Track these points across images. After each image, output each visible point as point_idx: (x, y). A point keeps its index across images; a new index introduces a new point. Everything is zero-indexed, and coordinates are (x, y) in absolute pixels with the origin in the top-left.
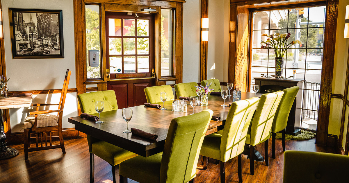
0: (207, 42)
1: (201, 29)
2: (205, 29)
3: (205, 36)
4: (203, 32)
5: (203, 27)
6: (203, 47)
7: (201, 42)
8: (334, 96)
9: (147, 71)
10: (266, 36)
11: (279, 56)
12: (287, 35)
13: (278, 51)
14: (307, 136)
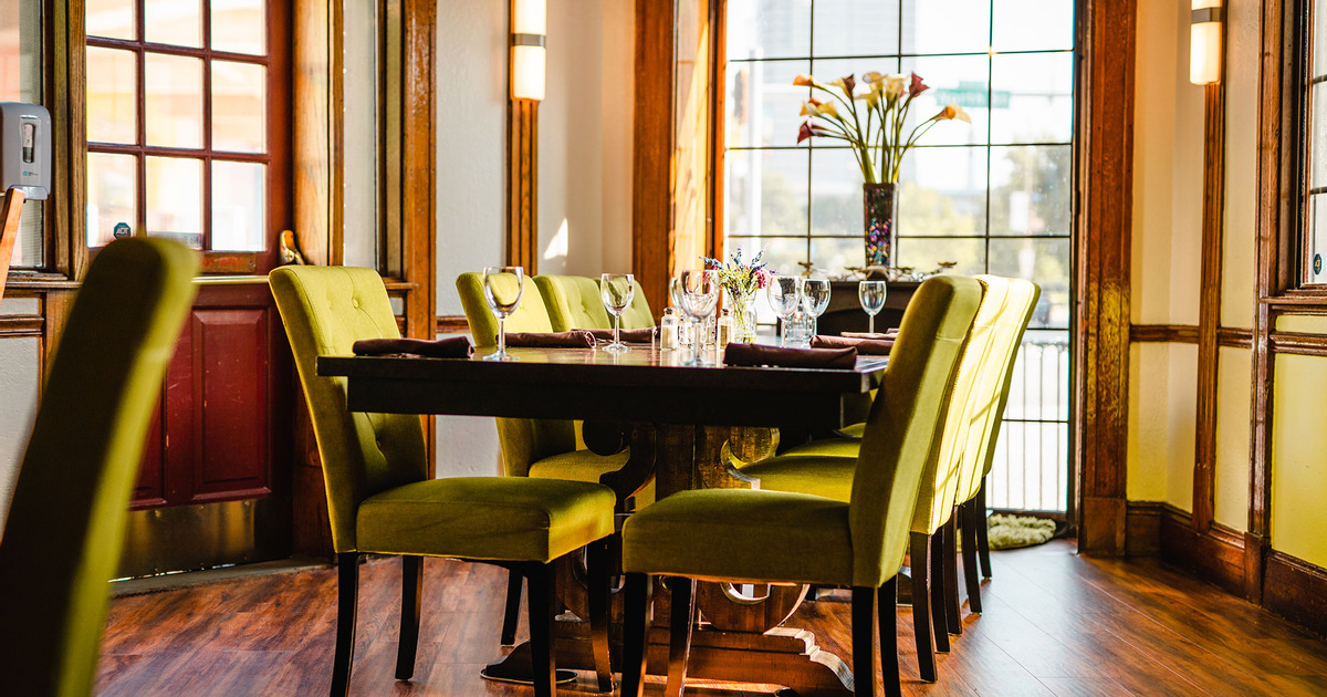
0: (533, 104)
1: (512, 39)
2: (534, 40)
3: (533, 76)
4: (520, 52)
5: (521, 27)
6: (520, 122)
7: (510, 103)
8: (1140, 333)
9: (257, 243)
10: (810, 84)
11: (878, 179)
12: (907, 83)
13: (875, 156)
14: (1028, 535)
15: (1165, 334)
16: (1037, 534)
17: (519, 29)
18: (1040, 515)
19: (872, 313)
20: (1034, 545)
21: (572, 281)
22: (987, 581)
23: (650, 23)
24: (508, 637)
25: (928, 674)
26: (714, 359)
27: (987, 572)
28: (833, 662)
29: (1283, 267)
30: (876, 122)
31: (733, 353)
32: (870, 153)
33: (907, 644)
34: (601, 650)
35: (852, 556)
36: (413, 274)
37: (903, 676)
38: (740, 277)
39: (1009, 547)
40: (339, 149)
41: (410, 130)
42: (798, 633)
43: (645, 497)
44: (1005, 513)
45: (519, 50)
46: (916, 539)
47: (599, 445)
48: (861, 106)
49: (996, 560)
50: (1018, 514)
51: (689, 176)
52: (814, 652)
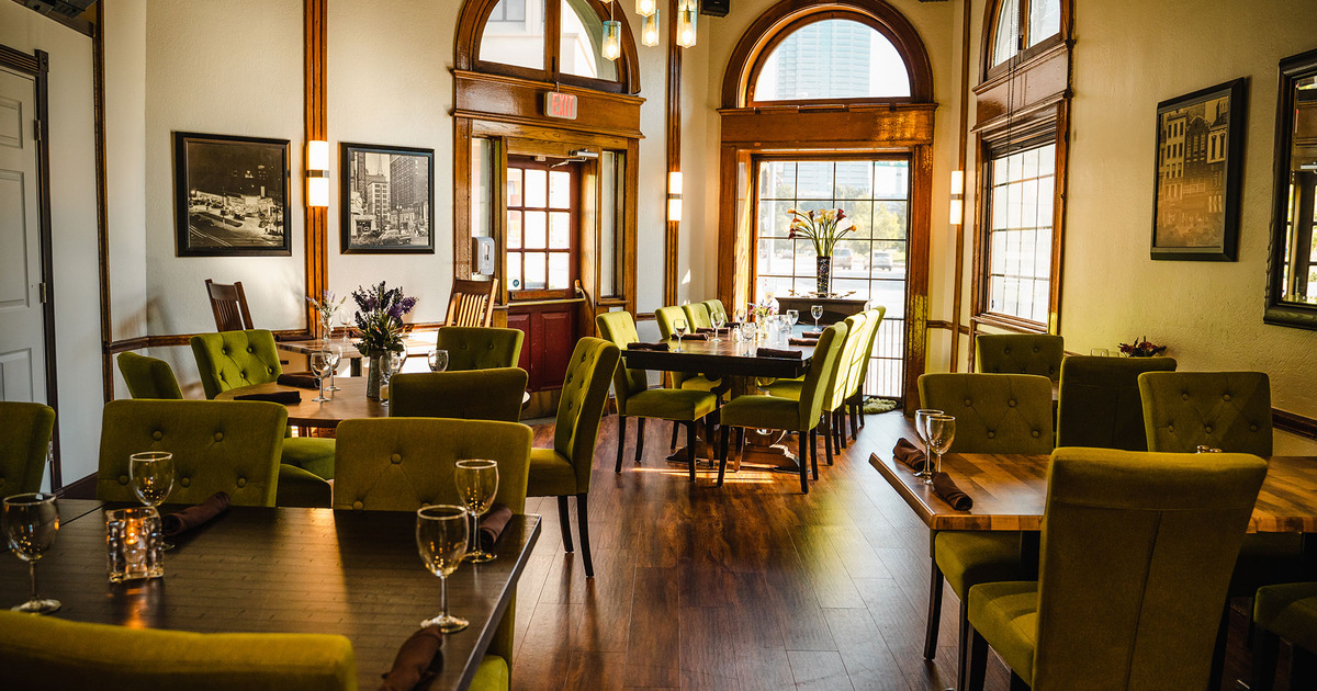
0: (677, 223)
1: (668, 196)
2: (678, 196)
3: (677, 211)
6: (671, 232)
7: (667, 223)
8: (931, 324)
9: (565, 285)
10: (795, 212)
11: (823, 255)
12: (837, 213)
13: (822, 243)
14: (884, 407)
15: (941, 325)
16: (887, 407)
17: (671, 192)
18: (890, 398)
19: (817, 319)
20: (886, 411)
21: (695, 305)
22: (862, 428)
23: (726, 186)
24: (673, 447)
25: (830, 462)
26: (753, 354)
27: (862, 423)
28: (792, 456)
29: (980, 304)
30: (822, 231)
31: (760, 351)
32: (820, 241)
33: (821, 451)
34: (711, 452)
35: (799, 421)
36: (627, 297)
37: (818, 463)
38: (763, 311)
39: (874, 412)
40: (599, 247)
41: (627, 237)
42: (782, 447)
43: (727, 396)
44: (875, 397)
45: (671, 201)
46: (826, 413)
47: (710, 378)
48: (817, 225)
49: (867, 418)
50: (881, 398)
51: (742, 250)
52: (787, 454)
